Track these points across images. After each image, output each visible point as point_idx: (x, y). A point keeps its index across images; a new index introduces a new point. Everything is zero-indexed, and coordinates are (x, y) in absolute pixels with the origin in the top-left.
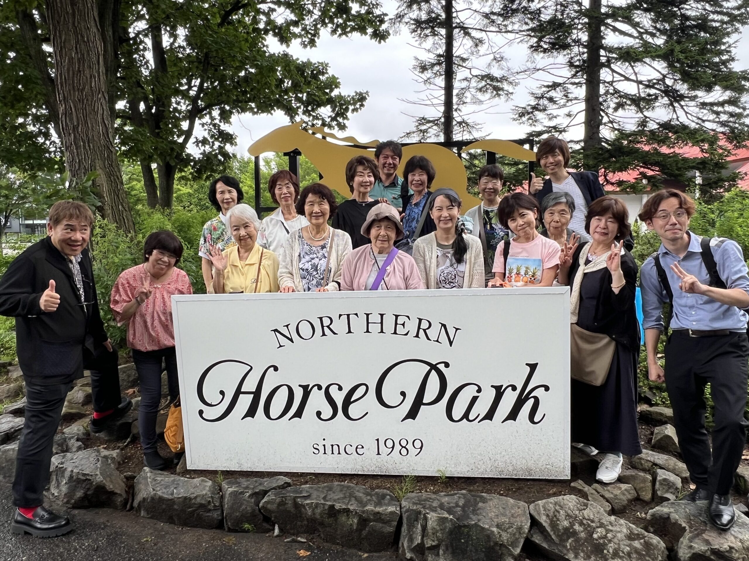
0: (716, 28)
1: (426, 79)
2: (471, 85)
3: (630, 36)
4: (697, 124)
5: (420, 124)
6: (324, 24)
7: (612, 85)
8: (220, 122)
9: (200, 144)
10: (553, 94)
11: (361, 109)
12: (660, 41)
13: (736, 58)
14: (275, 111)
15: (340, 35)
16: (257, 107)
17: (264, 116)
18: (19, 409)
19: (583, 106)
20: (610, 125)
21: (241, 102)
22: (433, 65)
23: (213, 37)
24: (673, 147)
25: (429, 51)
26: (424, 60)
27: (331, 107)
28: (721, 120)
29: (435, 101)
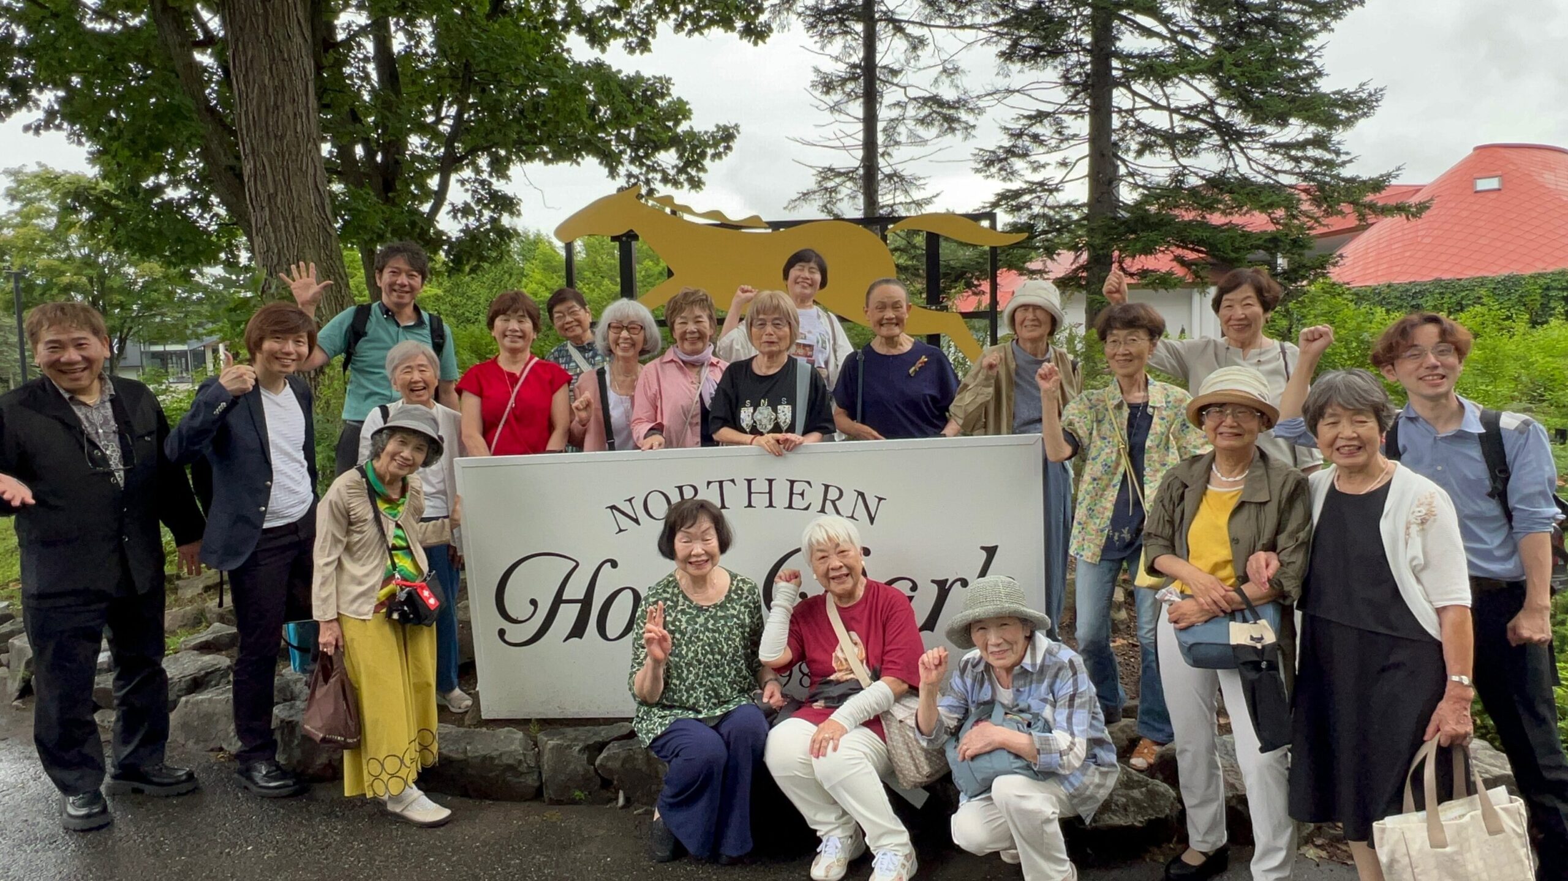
0: (1293, 25)
1: (832, 104)
2: (907, 115)
3: (1158, 35)
4: (1266, 176)
5: (824, 179)
6: (664, 14)
7: (1133, 115)
8: (491, 175)
9: (459, 215)
10: (1037, 129)
11: (726, 154)
12: (1206, 44)
13: (1325, 72)
14: (583, 158)
15: (690, 32)
16: (554, 152)
17: (564, 166)
18: (207, 642)
19: (1085, 149)
20: (1130, 180)
21: (526, 143)
22: (844, 81)
23: (480, 38)
24: (1231, 214)
25: (837, 59)
26: (829, 72)
27: (678, 151)
28: (1303, 170)
29: (848, 141)
